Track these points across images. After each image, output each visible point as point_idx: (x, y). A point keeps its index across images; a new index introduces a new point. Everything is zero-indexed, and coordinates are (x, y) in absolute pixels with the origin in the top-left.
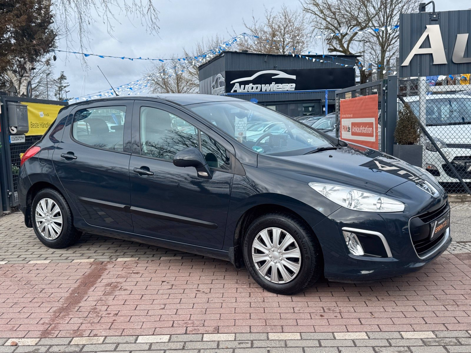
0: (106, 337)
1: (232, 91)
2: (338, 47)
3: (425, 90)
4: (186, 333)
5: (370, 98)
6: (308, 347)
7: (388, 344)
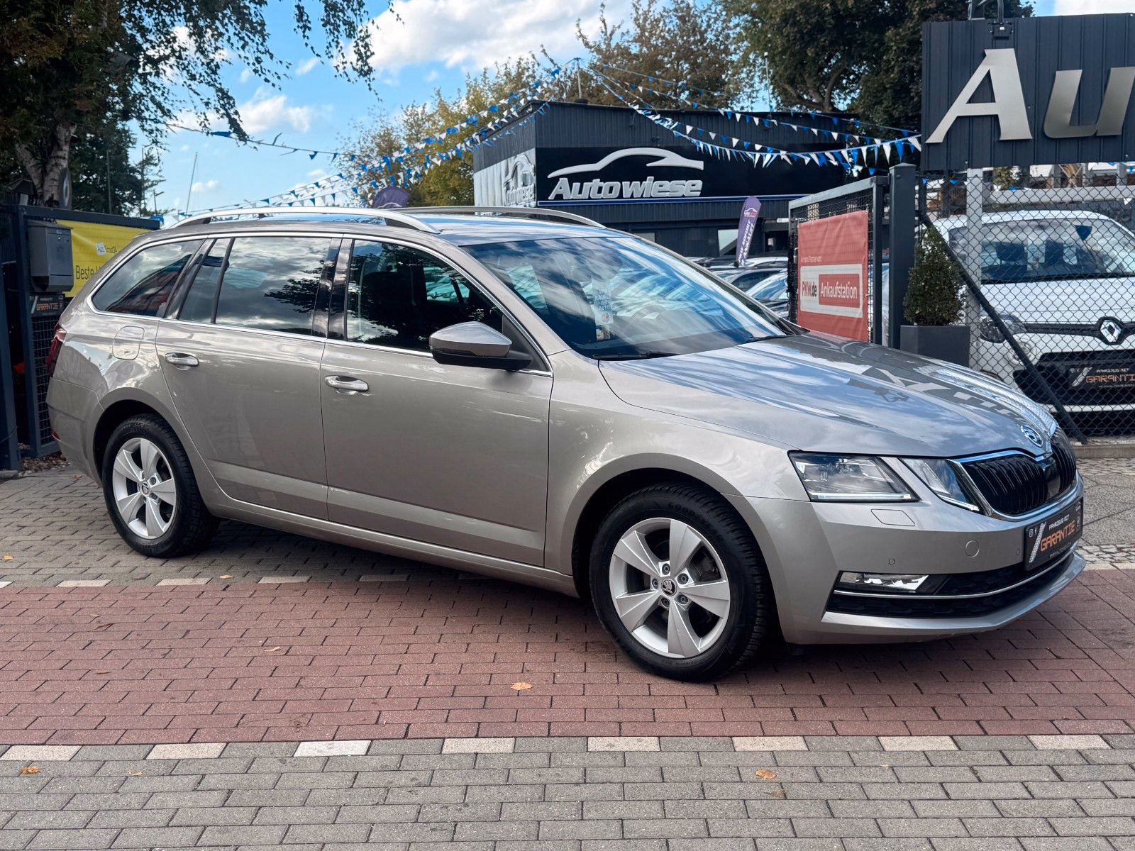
0: (229, 742)
1: (551, 197)
3: (980, 200)
5: (854, 218)
6: (673, 767)
7: (848, 762)
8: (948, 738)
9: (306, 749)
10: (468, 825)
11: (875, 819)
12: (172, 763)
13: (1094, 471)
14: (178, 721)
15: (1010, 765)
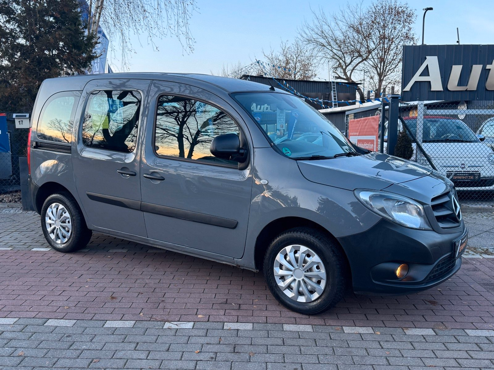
0: (137, 321)
2: (342, 75)
3: (423, 113)
4: (208, 321)
5: (373, 118)
6: (320, 339)
7: (392, 339)
8: (431, 329)
12: (114, 329)
14: (117, 309)
15: (459, 342)
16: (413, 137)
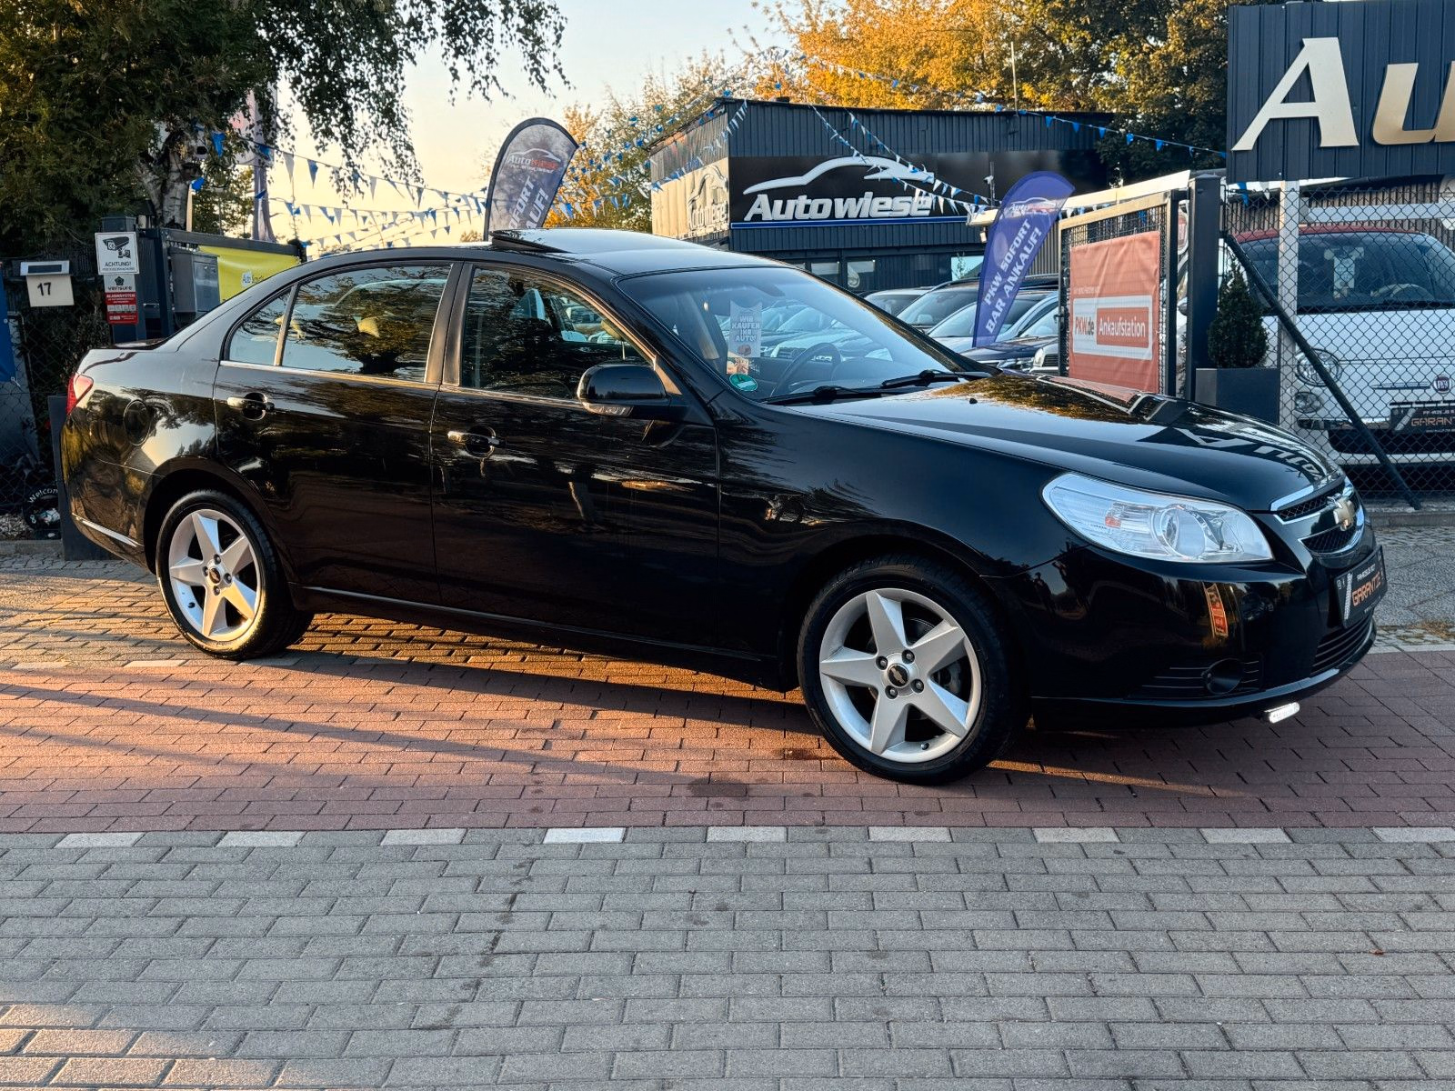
0: (469, 828)
1: (748, 217)
3: (1296, 218)
5: (1144, 241)
6: (969, 858)
7: (1167, 853)
8: (1280, 830)
9: (554, 836)
10: (747, 914)
11: (1204, 912)
12: (409, 849)
13: (1430, 540)
14: (408, 805)
15: (1353, 858)
16: (1267, 296)
